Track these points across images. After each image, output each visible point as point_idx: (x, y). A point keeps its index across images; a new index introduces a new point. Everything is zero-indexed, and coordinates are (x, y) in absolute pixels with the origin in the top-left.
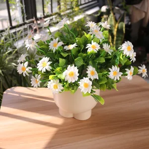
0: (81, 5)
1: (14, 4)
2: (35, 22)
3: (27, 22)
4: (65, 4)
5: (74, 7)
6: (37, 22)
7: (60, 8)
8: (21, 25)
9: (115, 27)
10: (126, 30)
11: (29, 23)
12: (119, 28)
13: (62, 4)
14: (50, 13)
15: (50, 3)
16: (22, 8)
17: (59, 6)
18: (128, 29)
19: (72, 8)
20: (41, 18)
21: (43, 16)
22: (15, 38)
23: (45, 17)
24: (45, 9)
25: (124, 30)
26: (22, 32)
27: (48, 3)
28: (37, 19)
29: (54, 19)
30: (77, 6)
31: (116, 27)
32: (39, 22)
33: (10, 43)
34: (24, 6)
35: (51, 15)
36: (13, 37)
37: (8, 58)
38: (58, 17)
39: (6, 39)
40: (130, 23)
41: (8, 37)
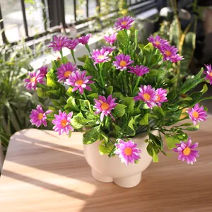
0: (131, 5)
1: (32, 4)
2: (62, 31)
3: (50, 30)
4: (107, 4)
5: (121, 9)
6: (65, 31)
7: (99, 11)
8: (41, 35)
9: (180, 39)
10: (196, 43)
11: (53, 33)
12: (187, 41)
13: (103, 4)
14: (85, 17)
15: (85, 3)
16: (44, 10)
17: (98, 8)
19: (118, 10)
20: (71, 25)
21: (74, 22)
22: (31, 54)
23: (77, 23)
24: (77, 11)
25: (194, 43)
26: (42, 46)
27: (82, 2)
28: (65, 26)
29: (91, 27)
30: (125, 7)
31: (182, 39)
32: (68, 30)
33: (24, 62)
34: (47, 7)
35: (86, 21)
36: (28, 53)
37: (20, 85)
38: (96, 24)
39: (18, 56)
41: (21, 53)
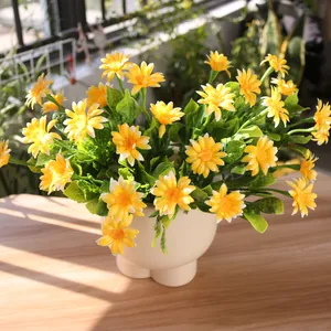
8: (44, 43)
9: (280, 49)
12: (291, 52)
18: (313, 54)
21: (101, 21)
22: (27, 73)
24: (106, 4)
28: (87, 29)
31: (284, 49)
32: (91, 36)
33: (13, 88)
39: (4, 77)
40: (319, 40)
